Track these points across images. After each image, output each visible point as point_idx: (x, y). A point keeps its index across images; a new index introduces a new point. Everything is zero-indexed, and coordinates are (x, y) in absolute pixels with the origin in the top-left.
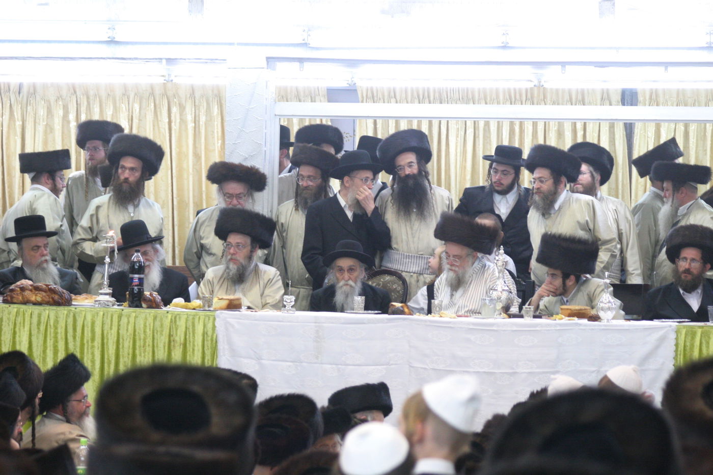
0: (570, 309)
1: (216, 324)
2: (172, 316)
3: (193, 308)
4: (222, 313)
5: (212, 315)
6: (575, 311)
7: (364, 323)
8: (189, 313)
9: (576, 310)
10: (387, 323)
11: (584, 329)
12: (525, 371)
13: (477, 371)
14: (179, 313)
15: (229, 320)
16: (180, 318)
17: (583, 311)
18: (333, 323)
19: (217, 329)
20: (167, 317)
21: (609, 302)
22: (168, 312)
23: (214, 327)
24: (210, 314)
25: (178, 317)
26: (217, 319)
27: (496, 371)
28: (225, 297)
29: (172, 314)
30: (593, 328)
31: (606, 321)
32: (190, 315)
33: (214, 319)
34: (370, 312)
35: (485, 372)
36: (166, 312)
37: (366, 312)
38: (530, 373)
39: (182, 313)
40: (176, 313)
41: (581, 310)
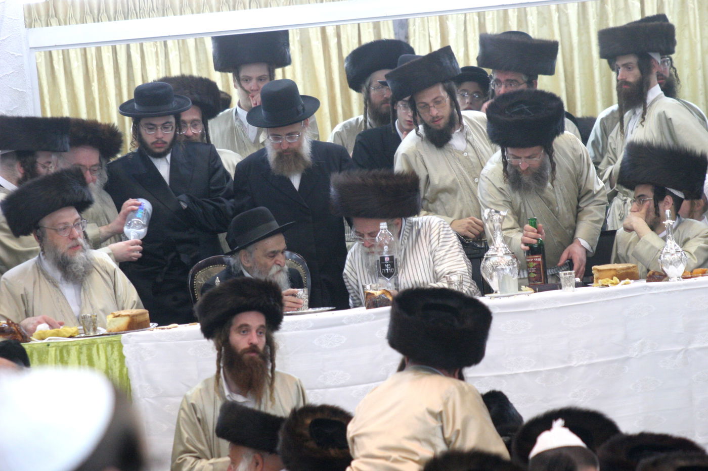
0: (615, 269)
1: (125, 353)
2: (56, 350)
3: (69, 335)
4: (131, 335)
5: (115, 341)
6: (622, 271)
7: (343, 324)
8: (81, 342)
9: (623, 269)
10: (374, 320)
11: (658, 294)
12: (581, 363)
13: (513, 373)
14: (66, 344)
15: (144, 345)
16: (68, 352)
17: (632, 270)
18: (297, 329)
19: (127, 360)
20: (47, 352)
21: (677, 252)
22: (48, 345)
23: (122, 357)
24: (113, 339)
25: (65, 352)
26: (125, 346)
27: (541, 369)
28: (123, 313)
29: (55, 346)
30: (670, 290)
31: (676, 279)
32: (83, 344)
33: (121, 346)
34: (317, 309)
35: (525, 373)
36: (46, 344)
37: (311, 310)
38: (590, 365)
39: (70, 344)
40: (61, 345)
41: (629, 268)
